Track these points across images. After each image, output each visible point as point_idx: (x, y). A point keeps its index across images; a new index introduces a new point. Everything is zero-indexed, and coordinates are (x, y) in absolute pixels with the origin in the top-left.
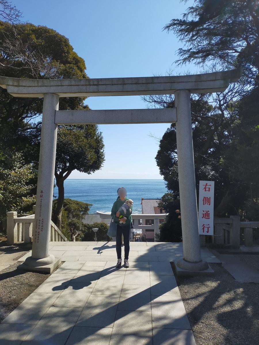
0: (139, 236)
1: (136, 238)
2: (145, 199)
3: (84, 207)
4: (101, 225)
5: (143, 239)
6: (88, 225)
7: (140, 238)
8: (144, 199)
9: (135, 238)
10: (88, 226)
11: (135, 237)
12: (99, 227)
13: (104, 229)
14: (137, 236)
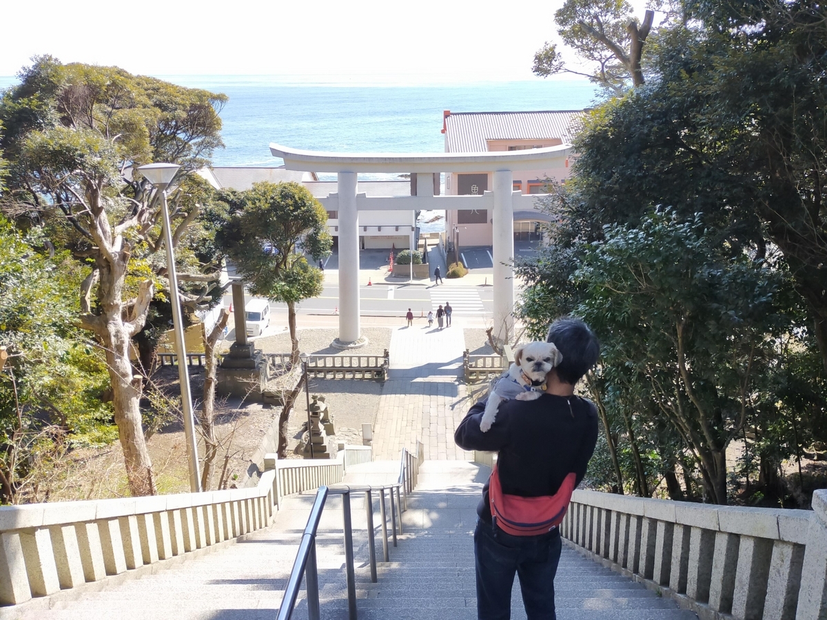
0: (436, 241)
1: (425, 246)
2: (456, 114)
3: (183, 105)
4: (282, 191)
5: (450, 249)
6: (234, 193)
7: (441, 246)
8: (454, 114)
9: (421, 246)
10: (232, 197)
11: (421, 242)
12: (272, 198)
13: (297, 207)
14: (429, 242)
